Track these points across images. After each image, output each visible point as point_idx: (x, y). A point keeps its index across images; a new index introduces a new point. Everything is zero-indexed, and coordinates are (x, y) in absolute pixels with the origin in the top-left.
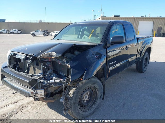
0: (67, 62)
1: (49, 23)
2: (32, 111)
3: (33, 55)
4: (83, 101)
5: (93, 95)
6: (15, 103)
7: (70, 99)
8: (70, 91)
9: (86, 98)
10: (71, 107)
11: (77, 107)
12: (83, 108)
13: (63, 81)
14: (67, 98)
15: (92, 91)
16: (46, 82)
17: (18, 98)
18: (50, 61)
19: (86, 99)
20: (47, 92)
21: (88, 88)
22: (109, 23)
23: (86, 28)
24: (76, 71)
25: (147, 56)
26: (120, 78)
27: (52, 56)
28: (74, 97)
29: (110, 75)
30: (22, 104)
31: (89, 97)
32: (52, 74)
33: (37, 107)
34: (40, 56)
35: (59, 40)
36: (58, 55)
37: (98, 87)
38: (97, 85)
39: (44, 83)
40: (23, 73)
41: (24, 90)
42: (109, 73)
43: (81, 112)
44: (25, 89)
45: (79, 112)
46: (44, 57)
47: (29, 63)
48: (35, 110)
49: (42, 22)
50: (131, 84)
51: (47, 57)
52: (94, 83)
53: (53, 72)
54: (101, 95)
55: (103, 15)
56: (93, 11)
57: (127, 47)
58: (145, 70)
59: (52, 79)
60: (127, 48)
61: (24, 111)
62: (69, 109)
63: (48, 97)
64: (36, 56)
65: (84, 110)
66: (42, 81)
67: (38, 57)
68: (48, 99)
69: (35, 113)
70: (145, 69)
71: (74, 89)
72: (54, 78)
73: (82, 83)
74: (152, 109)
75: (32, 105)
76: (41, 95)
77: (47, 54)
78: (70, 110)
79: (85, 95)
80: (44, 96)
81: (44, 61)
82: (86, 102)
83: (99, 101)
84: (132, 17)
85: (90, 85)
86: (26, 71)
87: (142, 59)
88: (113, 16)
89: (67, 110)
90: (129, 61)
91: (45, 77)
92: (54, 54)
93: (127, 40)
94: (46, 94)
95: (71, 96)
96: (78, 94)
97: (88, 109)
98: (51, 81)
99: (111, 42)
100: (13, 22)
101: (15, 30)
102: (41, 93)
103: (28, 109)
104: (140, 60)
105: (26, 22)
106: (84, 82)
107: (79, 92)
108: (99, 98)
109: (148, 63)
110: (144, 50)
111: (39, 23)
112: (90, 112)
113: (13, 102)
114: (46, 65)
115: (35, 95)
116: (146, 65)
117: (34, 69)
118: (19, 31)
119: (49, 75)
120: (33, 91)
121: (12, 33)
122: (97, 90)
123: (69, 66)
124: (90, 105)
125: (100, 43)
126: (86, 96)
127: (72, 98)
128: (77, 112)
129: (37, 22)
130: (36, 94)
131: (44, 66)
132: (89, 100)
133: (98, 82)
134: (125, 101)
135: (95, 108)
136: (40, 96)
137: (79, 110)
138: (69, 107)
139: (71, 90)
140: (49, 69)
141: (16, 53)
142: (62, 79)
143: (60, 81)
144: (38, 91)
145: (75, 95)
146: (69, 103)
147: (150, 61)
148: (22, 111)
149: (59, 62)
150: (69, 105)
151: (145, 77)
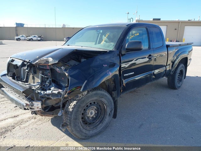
0: (66, 70)
1: (73, 28)
2: (31, 127)
3: (30, 61)
4: (88, 117)
5: (101, 111)
6: (15, 117)
7: (70, 113)
8: (71, 105)
9: (91, 114)
10: (70, 124)
11: (79, 123)
12: (88, 126)
13: (61, 93)
14: (67, 112)
15: (100, 106)
16: (42, 93)
17: (20, 112)
18: (48, 68)
19: (92, 116)
20: (45, 105)
21: (94, 103)
22: (127, 26)
23: (101, 31)
24: (75, 81)
25: (182, 68)
26: (145, 94)
27: (48, 62)
28: (73, 112)
29: (125, 89)
30: (23, 118)
31: (95, 113)
32: (50, 84)
33: (38, 123)
34: (35, 63)
35: (69, 45)
36: (55, 61)
37: (106, 102)
38: (105, 99)
39: (40, 93)
40: (20, 82)
41: (20, 102)
42: (124, 86)
43: (84, 131)
44: (21, 100)
45: (80, 130)
46: (41, 63)
47: (27, 71)
48: (35, 126)
49: (66, 27)
50: (156, 103)
51: (44, 64)
52: (101, 97)
53: (52, 82)
54: (111, 112)
55: (139, 18)
56: (128, 13)
57: (150, 55)
58: (180, 87)
59: (50, 89)
60: (150, 57)
61: (22, 126)
62: (67, 125)
63: (47, 110)
64: (32, 62)
65: (88, 128)
66: (39, 91)
67: (34, 63)
68: (47, 113)
69: (34, 129)
70: (179, 85)
71: (75, 102)
72: (52, 88)
73: (83, 95)
74: (175, 133)
75: (33, 120)
76: (38, 108)
77: (43, 60)
78: (69, 126)
79: (90, 111)
80: (41, 109)
81: (43, 69)
82: (91, 118)
83: (107, 119)
84: (177, 20)
85: (95, 98)
86: (25, 80)
87: (175, 72)
88: (152, 20)
89: (65, 126)
90: (154, 73)
91: (43, 87)
92: (51, 60)
93: (151, 47)
94: (45, 107)
95: (71, 110)
96: (79, 108)
97: (94, 128)
98: (48, 92)
99: (127, 49)
100: (32, 27)
101: (35, 37)
102: (38, 105)
103: (27, 124)
104: (171, 72)
105: (48, 27)
106: (85, 94)
107: (80, 105)
108: (108, 115)
109: (184, 77)
110: (177, 60)
111: (62, 28)
112: (95, 131)
113: (13, 115)
114: (45, 73)
115: (30, 107)
116: (180, 80)
117: (33, 78)
118: (39, 37)
119: (48, 86)
120: (28, 103)
121: (32, 40)
122: (105, 105)
123: (67, 74)
124: (97, 123)
125: (113, 49)
126: (92, 112)
127: (72, 112)
128: (78, 129)
129: (60, 27)
130: (32, 106)
131: (43, 75)
132: (95, 117)
133: (106, 96)
134: (143, 122)
135: (102, 127)
136: (36, 109)
137: (81, 127)
138: (68, 124)
139: (72, 103)
140: (48, 78)
141: (14, 59)
142: (61, 89)
143: (59, 93)
144: (34, 103)
145: (75, 109)
146: (68, 118)
147: (186, 75)
148: (21, 126)
149: (58, 70)
150: (68, 121)
151: (178, 95)
